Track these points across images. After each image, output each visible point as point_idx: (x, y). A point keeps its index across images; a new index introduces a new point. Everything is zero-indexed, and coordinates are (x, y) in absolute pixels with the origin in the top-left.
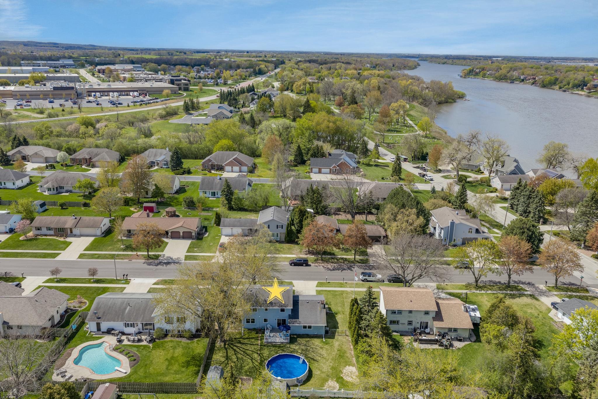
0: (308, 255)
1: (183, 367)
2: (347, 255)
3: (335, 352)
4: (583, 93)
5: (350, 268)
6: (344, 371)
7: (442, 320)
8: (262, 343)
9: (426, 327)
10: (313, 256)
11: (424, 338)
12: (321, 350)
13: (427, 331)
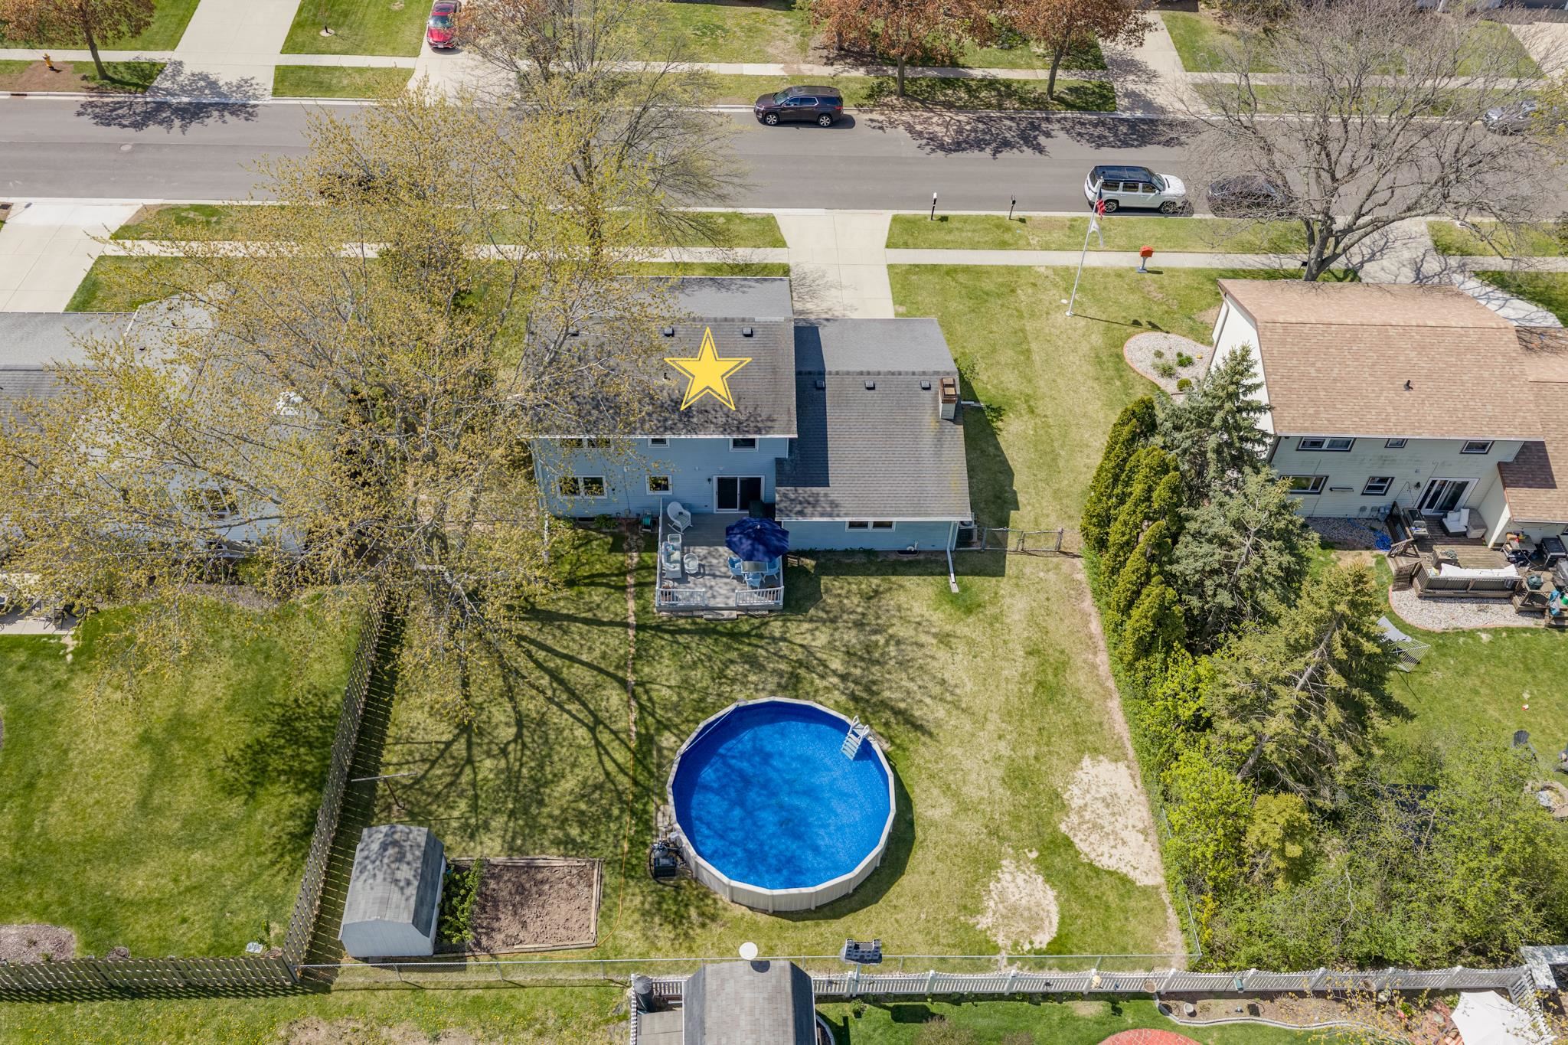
0: (838, 67)
2: (1013, 65)
6: (1074, 796)
7: (1546, 485)
8: (644, 610)
10: (861, 72)
12: (942, 654)
13: (1457, 521)
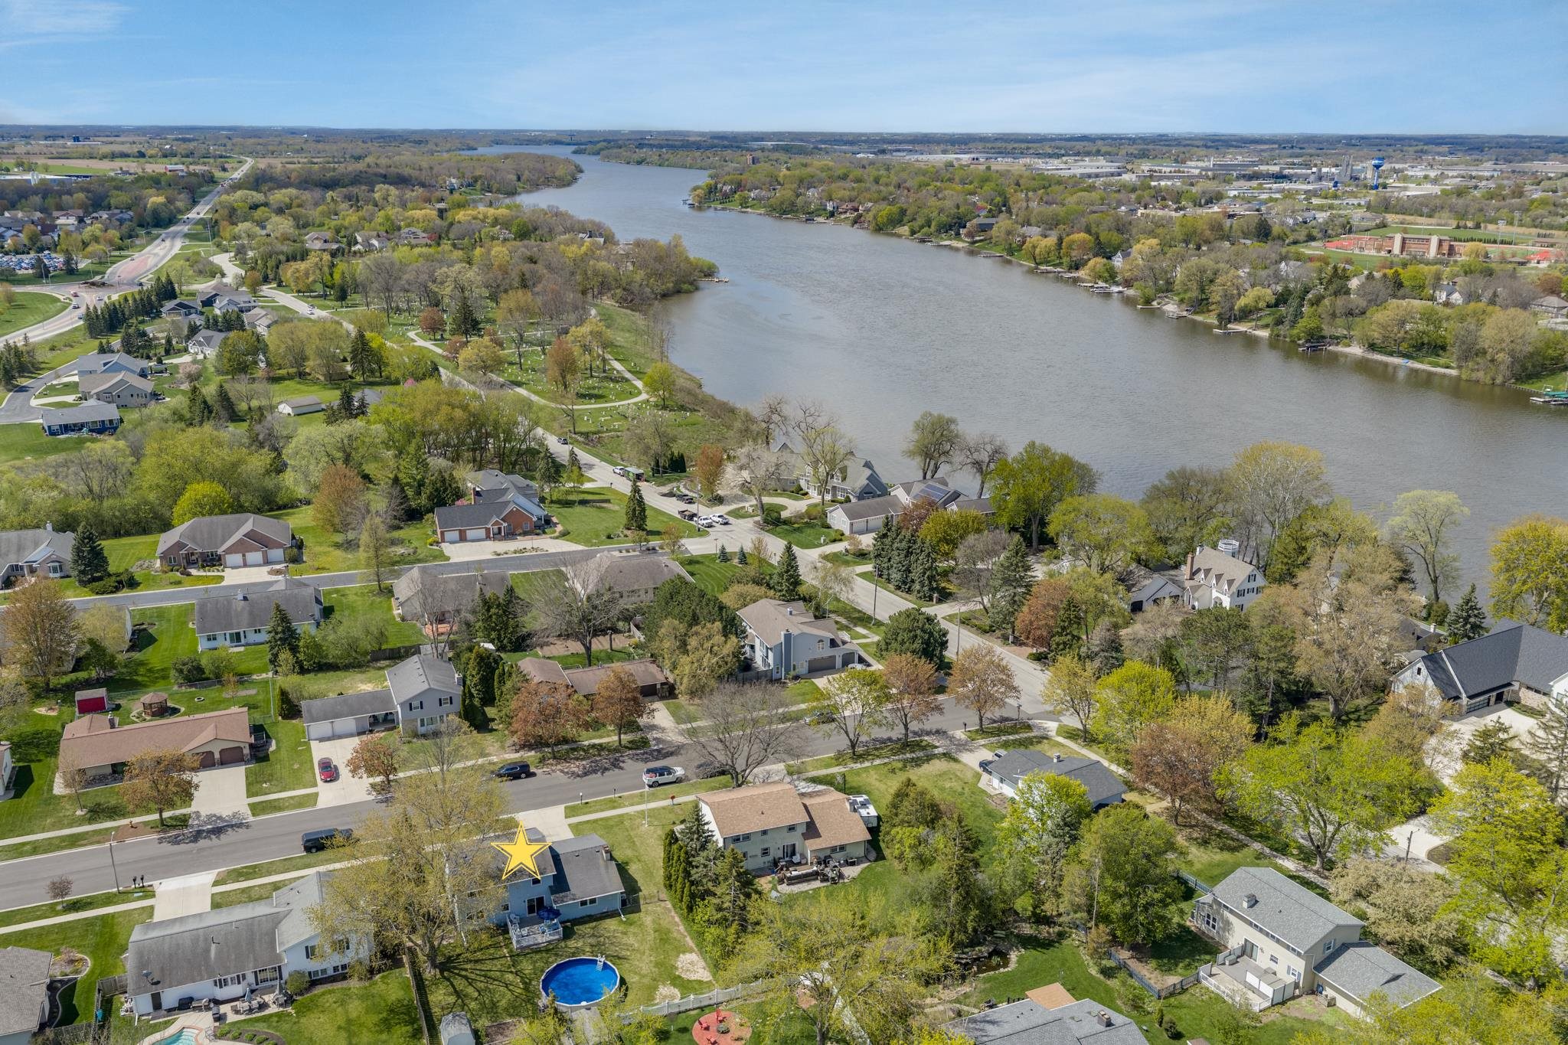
0: (522, 753)
1: (381, 1032)
2: (601, 737)
3: (651, 936)
4: (960, 245)
5: (616, 764)
6: (679, 964)
7: (819, 836)
8: (512, 951)
9: (793, 853)
10: (533, 753)
11: (794, 873)
12: (625, 937)
13: (796, 859)
